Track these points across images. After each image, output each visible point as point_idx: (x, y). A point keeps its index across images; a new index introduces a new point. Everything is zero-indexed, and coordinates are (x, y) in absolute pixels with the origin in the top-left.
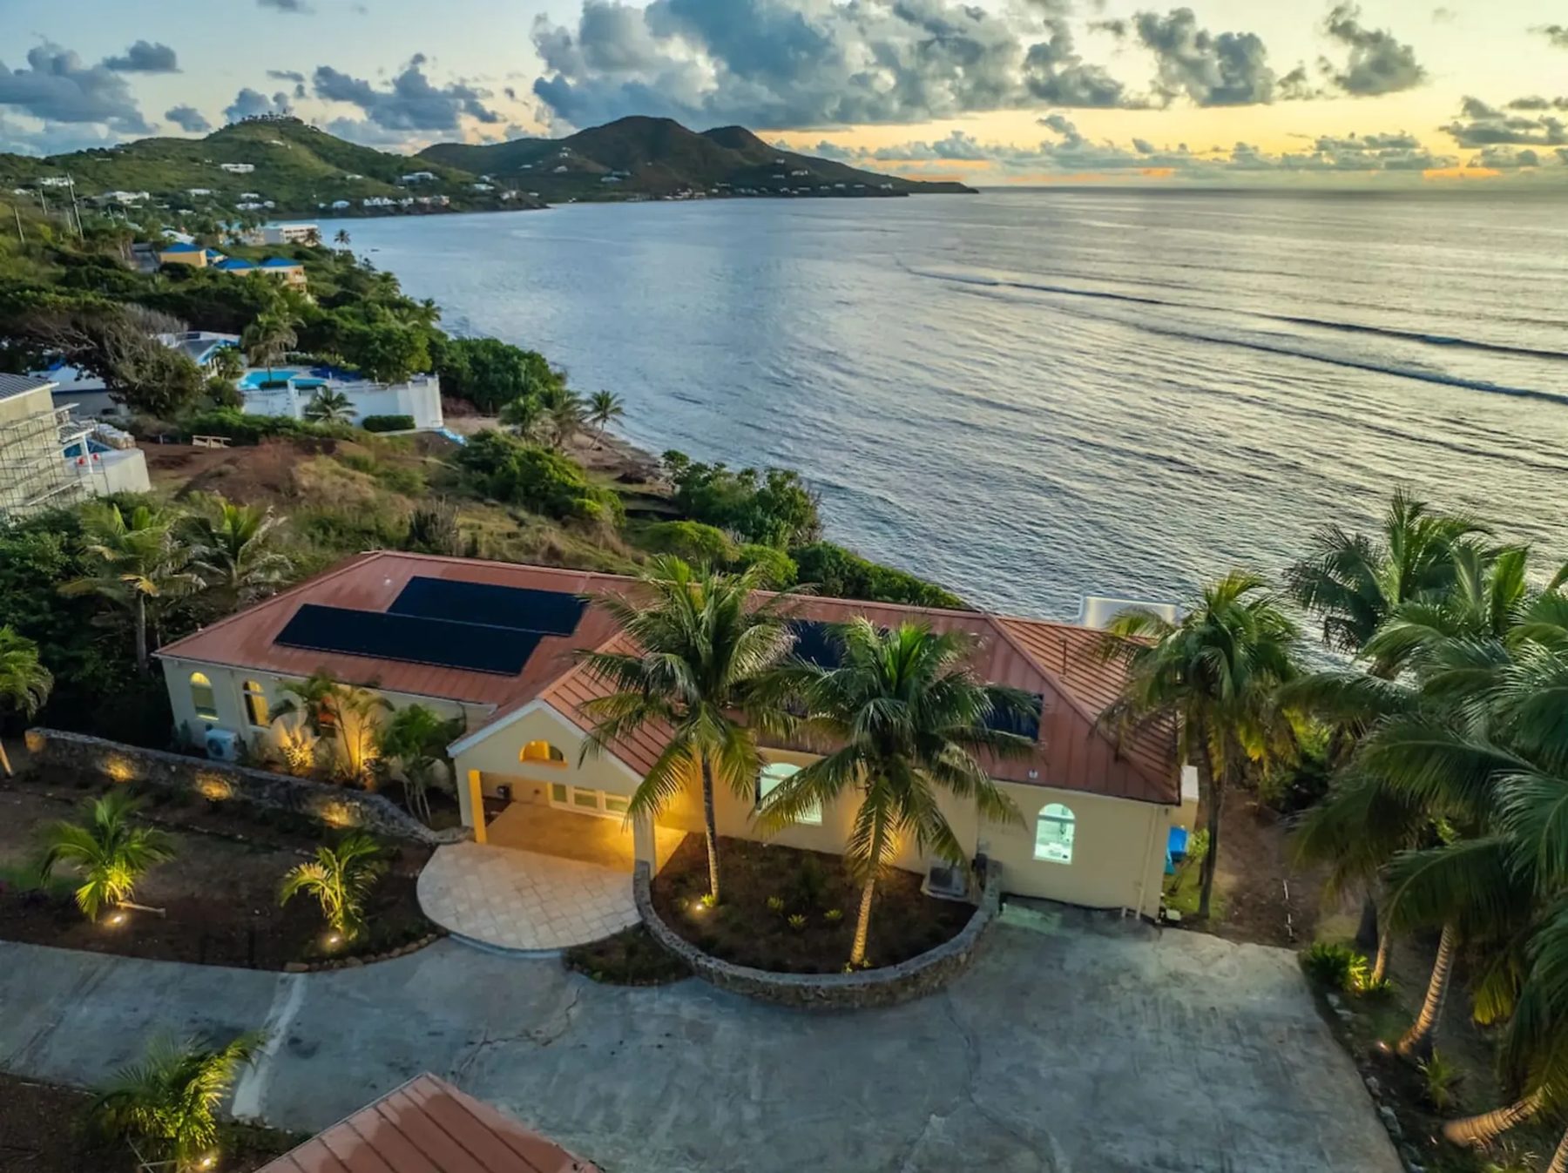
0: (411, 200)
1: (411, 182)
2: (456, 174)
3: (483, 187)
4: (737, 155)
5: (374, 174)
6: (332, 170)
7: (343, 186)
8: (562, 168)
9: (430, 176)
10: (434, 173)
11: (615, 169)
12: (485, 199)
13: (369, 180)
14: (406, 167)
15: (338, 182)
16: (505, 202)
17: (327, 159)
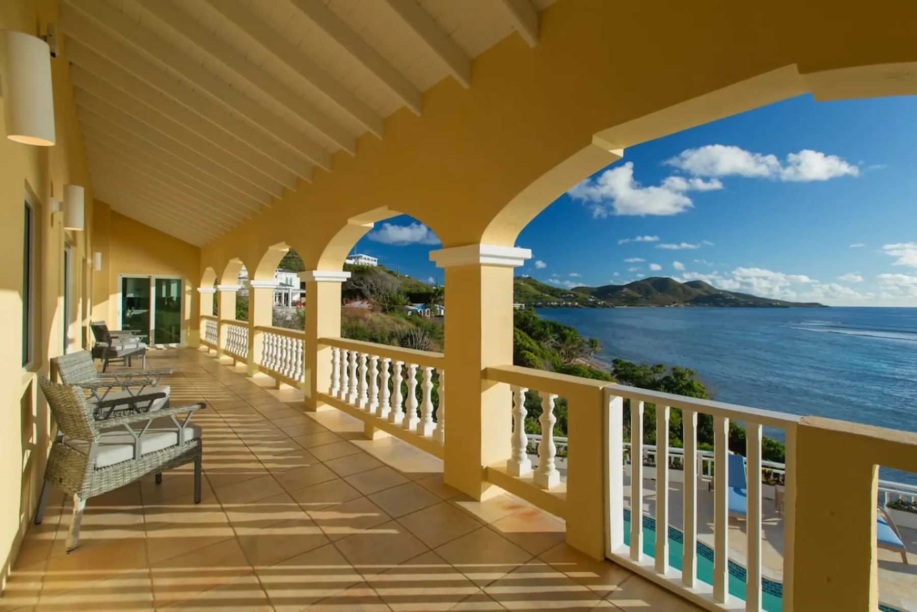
0: (564, 303)
1: (565, 297)
2: (581, 295)
3: (591, 300)
4: (699, 291)
5: (552, 295)
6: (539, 293)
7: (541, 298)
8: (624, 295)
9: (572, 295)
10: (574, 295)
11: (644, 296)
12: (590, 304)
13: (550, 296)
14: (564, 293)
15: (540, 297)
16: (599, 305)
17: (537, 289)
